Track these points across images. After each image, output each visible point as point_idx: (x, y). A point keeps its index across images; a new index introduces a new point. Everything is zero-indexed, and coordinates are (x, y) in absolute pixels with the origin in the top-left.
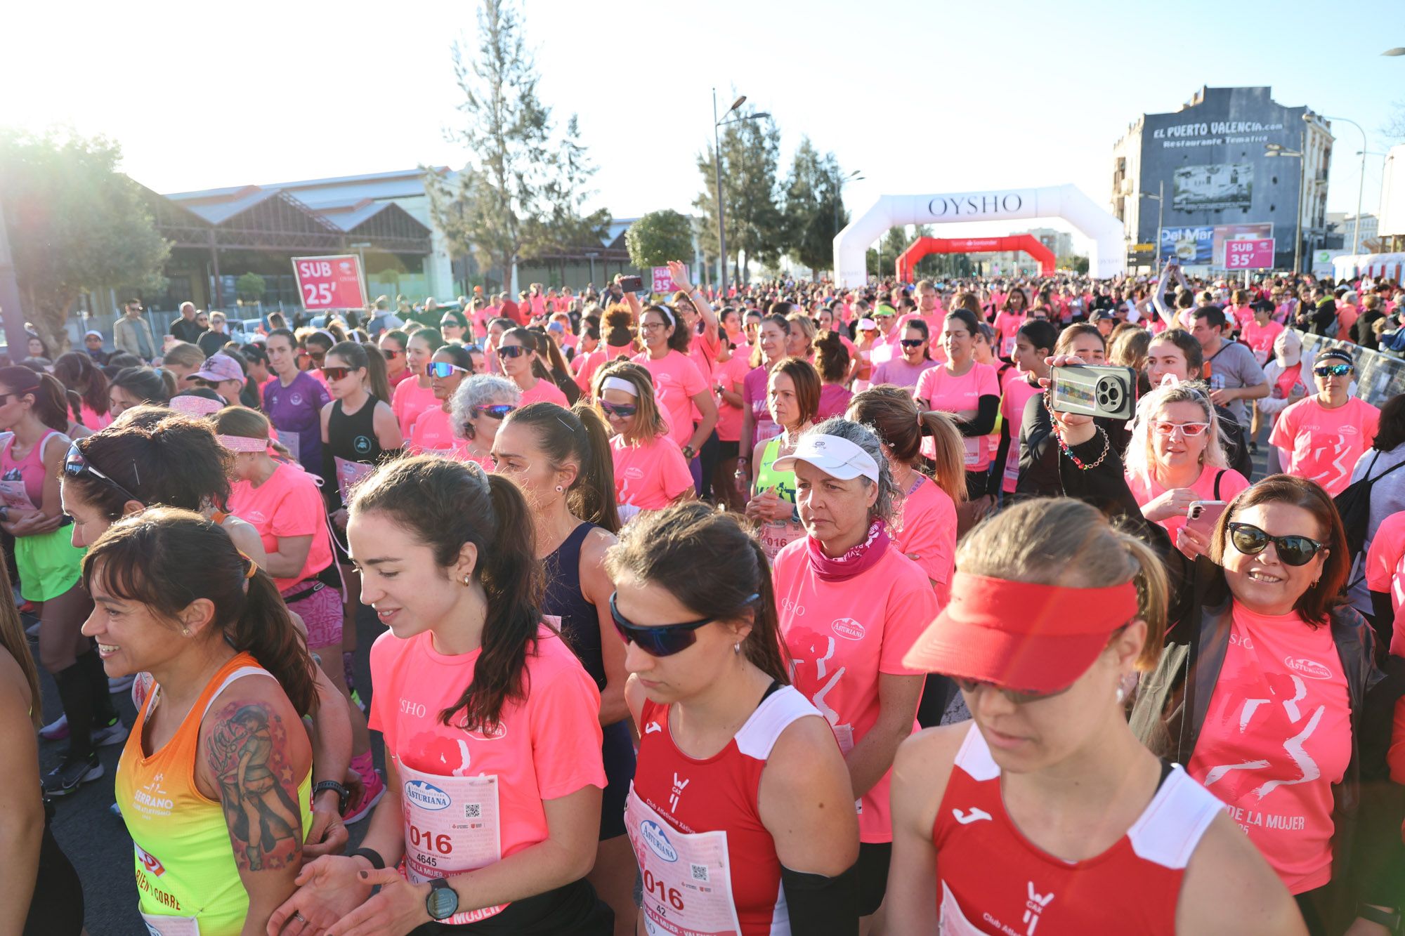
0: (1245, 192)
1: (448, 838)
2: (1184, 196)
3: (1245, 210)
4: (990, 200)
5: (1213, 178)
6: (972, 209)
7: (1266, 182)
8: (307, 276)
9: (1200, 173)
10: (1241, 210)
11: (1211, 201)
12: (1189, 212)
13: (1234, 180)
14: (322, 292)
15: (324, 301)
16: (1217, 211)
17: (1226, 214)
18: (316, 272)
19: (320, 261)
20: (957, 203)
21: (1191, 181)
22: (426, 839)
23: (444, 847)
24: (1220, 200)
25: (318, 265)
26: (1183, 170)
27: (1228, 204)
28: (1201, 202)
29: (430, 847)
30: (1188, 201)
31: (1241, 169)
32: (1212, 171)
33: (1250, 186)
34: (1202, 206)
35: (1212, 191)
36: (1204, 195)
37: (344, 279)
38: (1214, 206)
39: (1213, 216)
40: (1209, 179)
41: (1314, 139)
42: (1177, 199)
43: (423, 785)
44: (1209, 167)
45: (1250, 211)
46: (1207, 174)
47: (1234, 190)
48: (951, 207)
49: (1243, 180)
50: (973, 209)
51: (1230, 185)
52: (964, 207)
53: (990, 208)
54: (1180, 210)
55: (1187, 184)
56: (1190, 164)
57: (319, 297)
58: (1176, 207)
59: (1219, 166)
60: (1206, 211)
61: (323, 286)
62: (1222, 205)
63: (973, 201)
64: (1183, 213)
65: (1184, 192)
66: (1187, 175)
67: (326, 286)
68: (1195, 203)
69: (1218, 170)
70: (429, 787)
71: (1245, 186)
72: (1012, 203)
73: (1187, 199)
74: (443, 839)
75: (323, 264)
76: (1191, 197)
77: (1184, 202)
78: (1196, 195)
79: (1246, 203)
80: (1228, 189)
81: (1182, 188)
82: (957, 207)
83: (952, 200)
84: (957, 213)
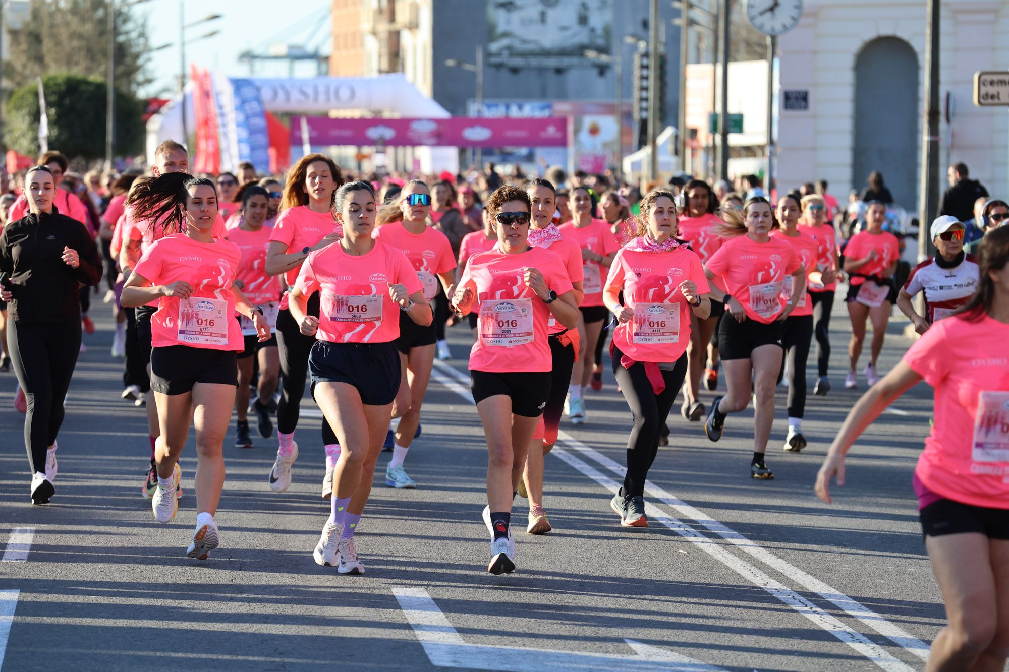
0: (600, 42)
2: (505, 42)
3: (603, 70)
5: (551, 14)
7: (631, 26)
9: (529, 4)
10: (594, 72)
11: (546, 53)
12: (515, 70)
13: (583, 20)
16: (559, 71)
17: (572, 77)
21: (516, 16)
24: (563, 53)
27: (575, 61)
28: (533, 54)
30: (511, 51)
31: (593, 3)
32: (547, 3)
33: (607, 32)
34: (534, 62)
35: (549, 38)
36: (537, 42)
38: (552, 62)
39: (552, 78)
40: (543, 15)
42: (494, 47)
45: (609, 74)
46: (540, 7)
47: (582, 37)
49: (598, 20)
51: (576, 28)
54: (499, 66)
55: (508, 22)
58: (494, 60)
60: (542, 70)
62: (566, 61)
64: (505, 74)
65: (506, 35)
66: (508, 6)
68: (523, 55)
69: (557, 2)
71: (600, 31)
73: (509, 48)
76: (517, 45)
77: (506, 53)
78: (524, 41)
79: (604, 58)
80: (574, 35)
81: (501, 28)
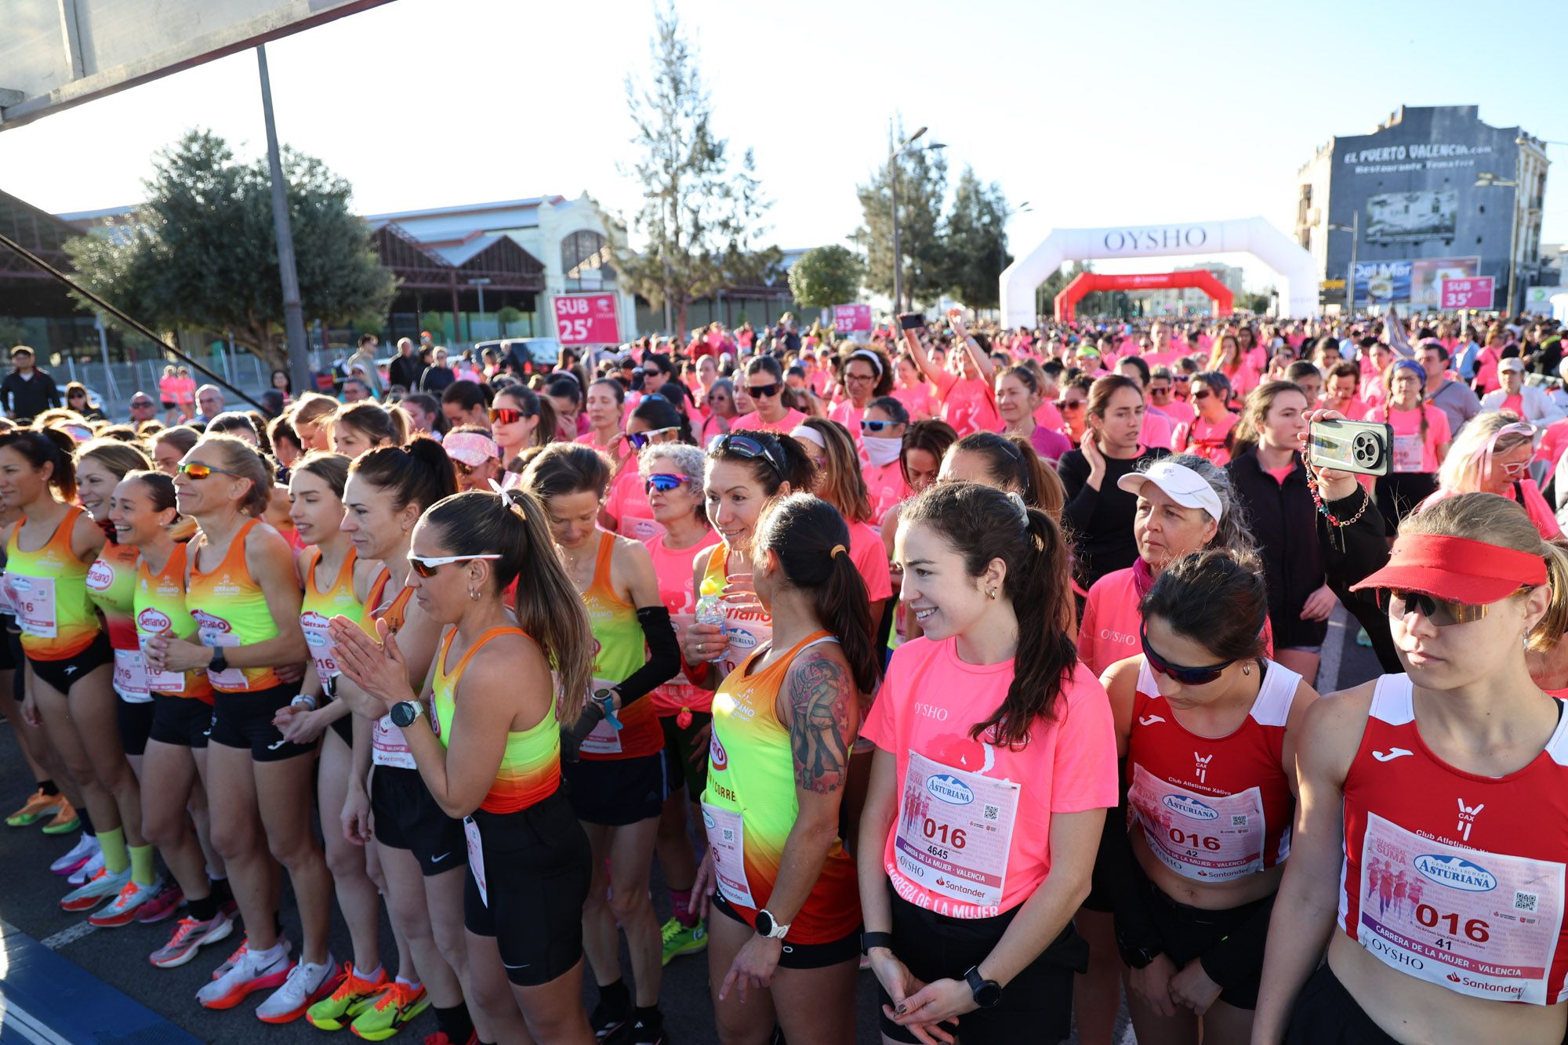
0: (1448, 223)
1: (964, 834)
2: (1378, 227)
3: (1448, 242)
4: (1171, 234)
5: (1412, 207)
6: (1151, 243)
7: (1471, 212)
8: (563, 312)
9: (1397, 201)
10: (1443, 243)
11: (1408, 232)
12: (1384, 245)
13: (1436, 209)
14: (578, 328)
15: (579, 337)
16: (1416, 244)
17: (1426, 246)
18: (572, 307)
19: (577, 299)
21: (1387, 210)
22: (942, 831)
23: (958, 842)
24: (1420, 231)
25: (575, 302)
26: (1377, 199)
27: (1428, 236)
28: (1398, 234)
29: (944, 840)
30: (1383, 233)
31: (1443, 197)
32: (1410, 199)
33: (1453, 216)
34: (1399, 238)
35: (1411, 222)
36: (1400, 226)
37: (601, 316)
38: (1412, 238)
39: (1411, 249)
40: (1407, 209)
41: (1527, 163)
42: (1371, 231)
43: (950, 780)
44: (1407, 194)
45: (1453, 244)
46: (1405, 203)
47: (1435, 220)
48: (1129, 241)
49: (1446, 209)
51: (1430, 215)
52: (1143, 242)
53: (1172, 242)
54: (1374, 243)
55: (1382, 214)
56: (1386, 192)
57: (574, 332)
58: (1370, 239)
59: (1418, 194)
60: (1404, 244)
61: (579, 323)
62: (1421, 237)
63: (1153, 235)
64: (1378, 247)
65: (1379, 222)
66: (1382, 203)
67: (582, 322)
68: (1391, 234)
69: (1417, 198)
70: (956, 781)
71: (1447, 216)
72: (1196, 237)
73: (1381, 231)
74: (959, 834)
75: (580, 301)
76: (1387, 228)
77: (1379, 234)
78: (1392, 226)
79: (1448, 235)
80: (1428, 220)
81: (1376, 218)
82: (1136, 241)
83: (1130, 234)
84: (1136, 247)
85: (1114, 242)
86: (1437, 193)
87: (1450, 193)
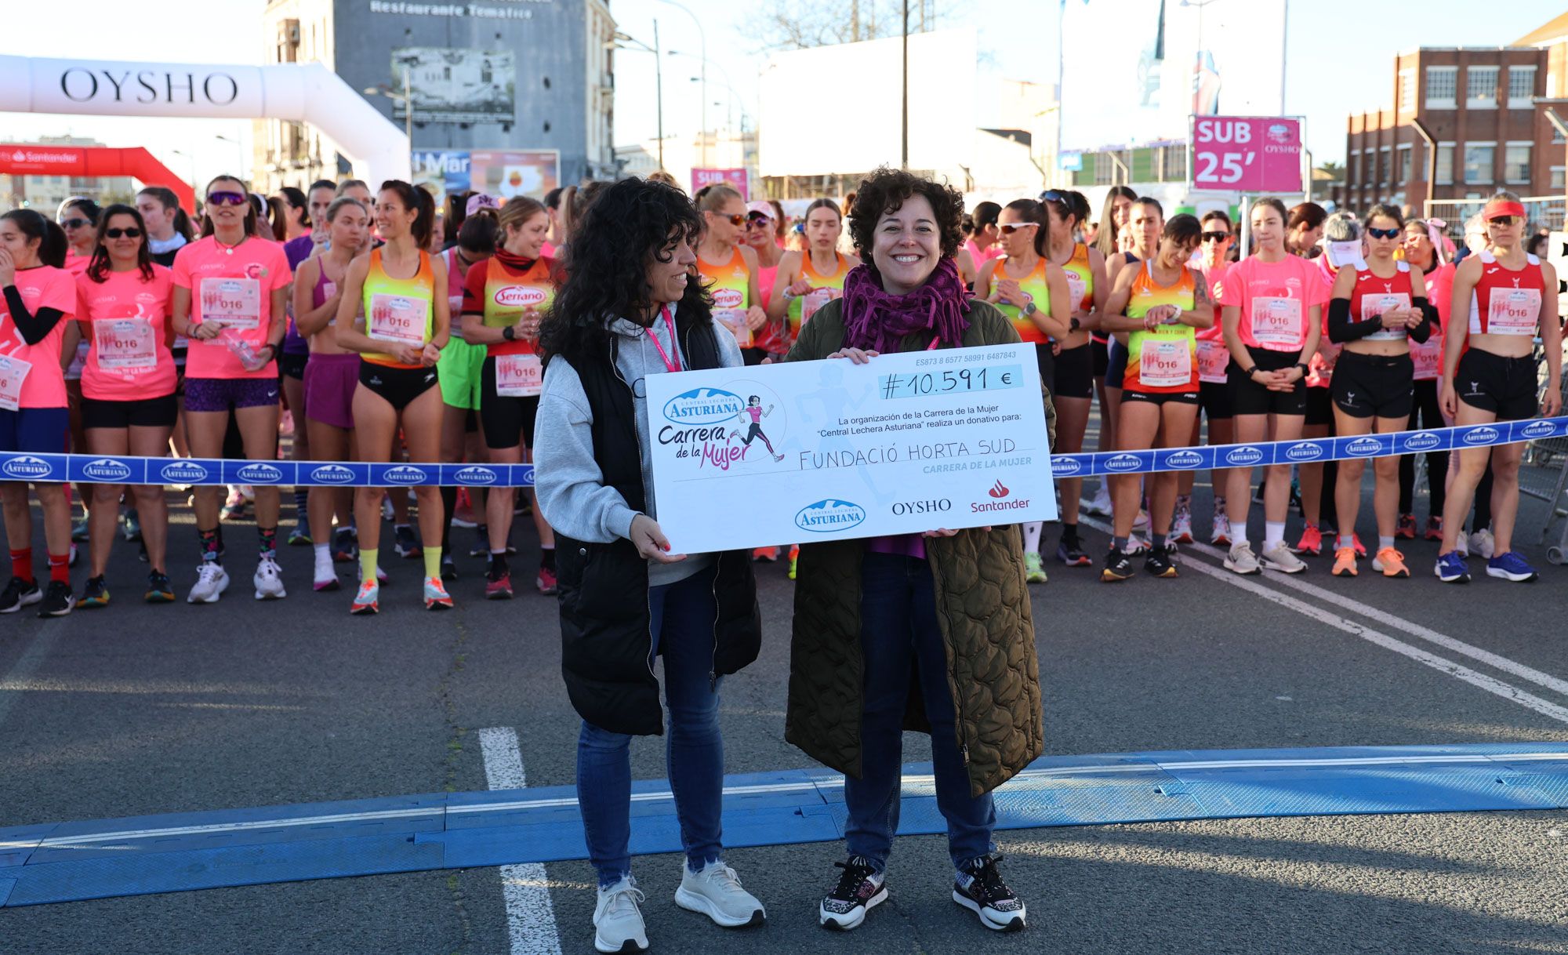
0: (504, 98)
2: (409, 96)
3: (506, 128)
4: (180, 81)
5: (455, 70)
6: (146, 94)
7: (534, 86)
9: (433, 60)
10: (500, 127)
11: (453, 109)
13: (487, 77)
16: (464, 126)
17: (477, 131)
20: (118, 82)
21: (420, 72)
24: (467, 108)
26: (405, 53)
27: (480, 116)
28: (438, 109)
31: (496, 60)
32: (452, 59)
33: (511, 90)
34: (439, 117)
35: (455, 93)
36: (442, 98)
38: (458, 117)
39: (458, 132)
40: (447, 70)
42: (399, 102)
44: (446, 52)
45: (513, 129)
46: (444, 64)
47: (486, 93)
48: (106, 88)
49: (501, 77)
50: (149, 94)
51: (481, 85)
52: (132, 88)
53: (180, 94)
55: (413, 77)
56: (416, 44)
58: (398, 114)
59: (462, 52)
60: (447, 125)
62: (471, 117)
63: (146, 79)
65: (410, 89)
66: (412, 61)
68: (429, 110)
69: (461, 58)
71: (503, 88)
72: (220, 89)
73: (414, 102)
76: (422, 99)
77: (409, 108)
78: (428, 97)
79: (507, 117)
80: (478, 92)
81: (406, 84)
82: (118, 88)
83: (107, 73)
84: (118, 98)
85: (79, 85)
86: (486, 54)
87: (503, 56)
